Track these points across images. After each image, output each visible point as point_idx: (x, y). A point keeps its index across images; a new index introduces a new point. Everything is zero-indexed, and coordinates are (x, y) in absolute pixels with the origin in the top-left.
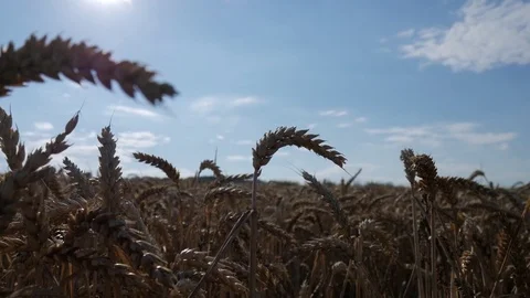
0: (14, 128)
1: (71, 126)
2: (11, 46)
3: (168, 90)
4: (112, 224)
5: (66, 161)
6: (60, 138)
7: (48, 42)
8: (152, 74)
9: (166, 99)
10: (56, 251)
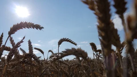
0: (13, 39)
1: (24, 38)
2: (18, 24)
3: (43, 28)
4: (32, 55)
5: (20, 48)
6: (22, 40)
7: (24, 22)
8: (40, 26)
9: (42, 29)
10: (21, 62)
